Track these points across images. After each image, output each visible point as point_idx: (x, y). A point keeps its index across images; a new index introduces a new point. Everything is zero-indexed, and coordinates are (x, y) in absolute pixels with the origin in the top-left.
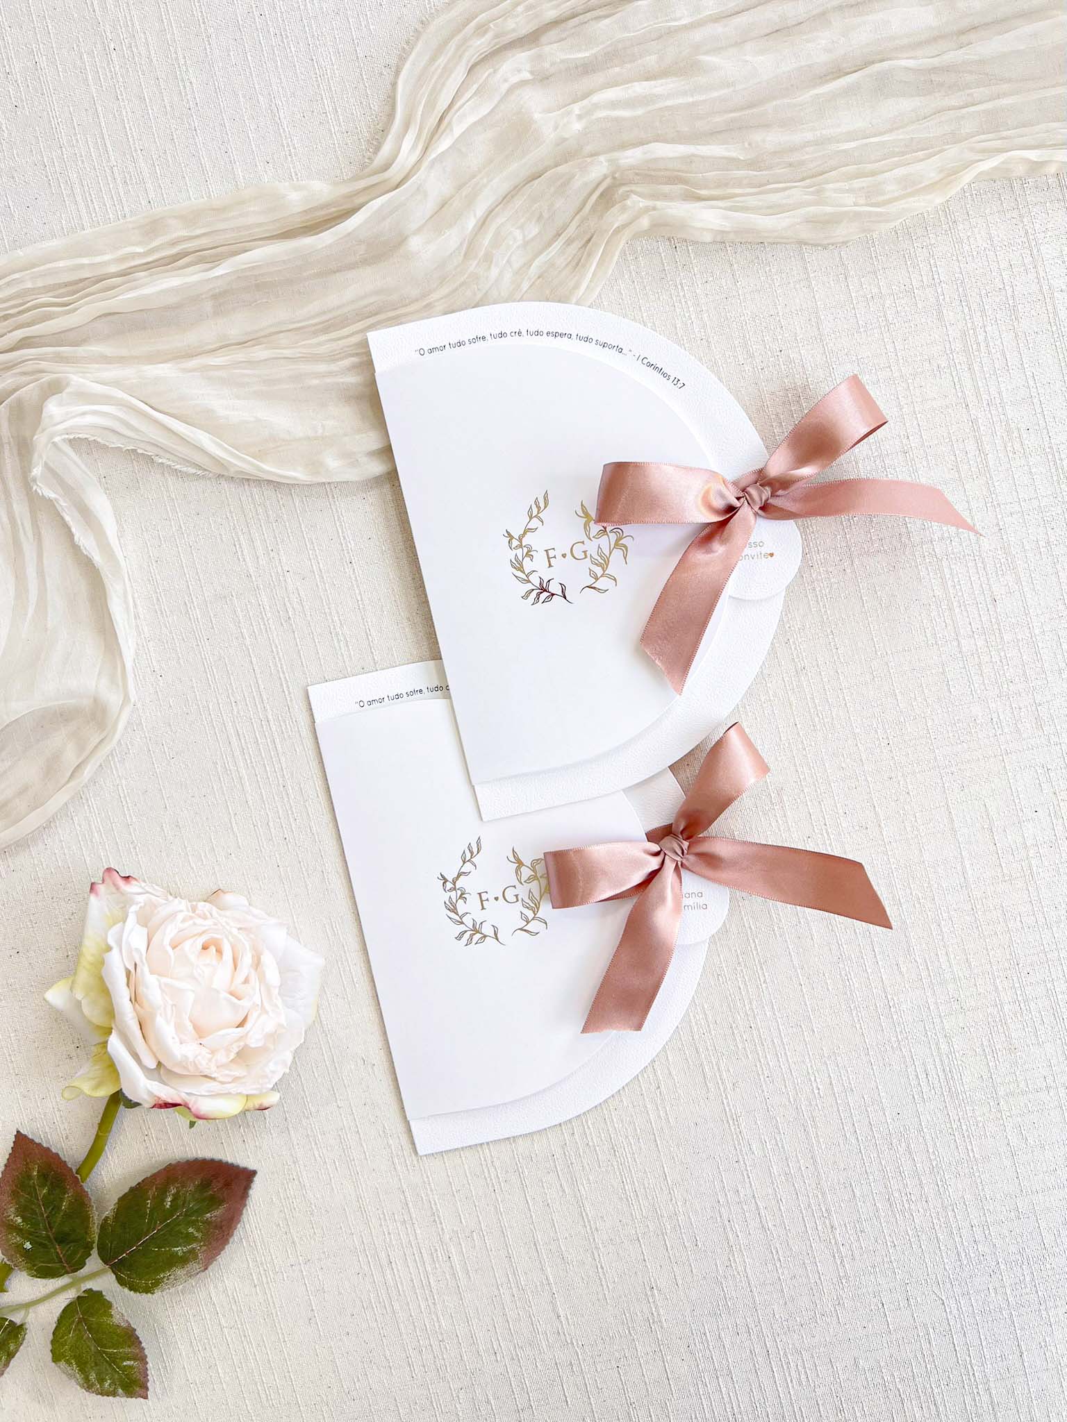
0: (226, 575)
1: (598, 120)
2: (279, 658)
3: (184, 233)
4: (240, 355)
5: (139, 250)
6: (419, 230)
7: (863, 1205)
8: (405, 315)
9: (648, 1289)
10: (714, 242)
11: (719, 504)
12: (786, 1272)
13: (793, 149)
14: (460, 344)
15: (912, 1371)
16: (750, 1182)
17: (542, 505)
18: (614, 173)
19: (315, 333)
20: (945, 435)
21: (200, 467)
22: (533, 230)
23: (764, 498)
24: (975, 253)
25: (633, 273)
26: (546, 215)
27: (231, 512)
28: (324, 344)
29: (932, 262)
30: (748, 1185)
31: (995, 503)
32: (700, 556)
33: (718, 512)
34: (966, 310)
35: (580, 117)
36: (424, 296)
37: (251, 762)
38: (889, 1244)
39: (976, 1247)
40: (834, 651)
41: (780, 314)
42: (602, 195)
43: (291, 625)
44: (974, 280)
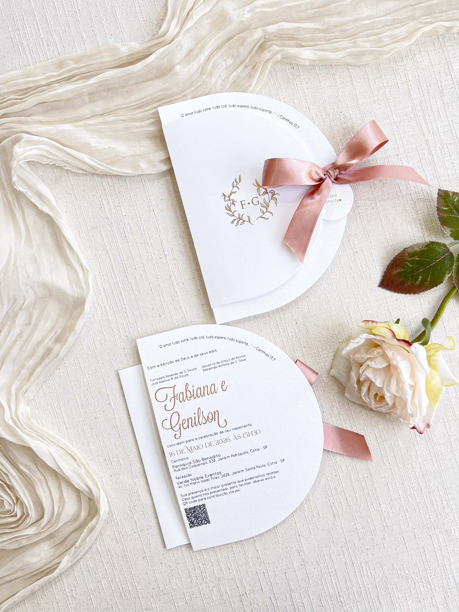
0: (97, 218)
1: (257, 12)
2: (122, 254)
3: (75, 66)
4: (101, 120)
5: (55, 74)
6: (179, 63)
7: (393, 493)
8: (175, 100)
9: (298, 536)
10: (310, 65)
11: (316, 177)
12: (360, 525)
13: (343, 24)
14: (199, 111)
15: (418, 569)
16: (342, 485)
17: (238, 181)
18: (265, 36)
19: (135, 109)
20: (415, 147)
21: (84, 171)
22: (230, 62)
23: (336, 175)
24: (424, 68)
25: (275, 80)
26: (235, 55)
27: (99, 190)
28: (139, 114)
29: (406, 72)
30: (341, 486)
31: (438, 176)
32: (309, 201)
33: (316, 181)
34: (421, 93)
35: (249, 11)
36: (182, 92)
37: (111, 302)
38: (405, 510)
39: (444, 510)
40: (370, 244)
41: (340, 96)
42: (260, 46)
43: (127, 240)
44: (424, 79)
